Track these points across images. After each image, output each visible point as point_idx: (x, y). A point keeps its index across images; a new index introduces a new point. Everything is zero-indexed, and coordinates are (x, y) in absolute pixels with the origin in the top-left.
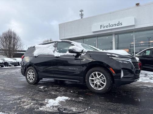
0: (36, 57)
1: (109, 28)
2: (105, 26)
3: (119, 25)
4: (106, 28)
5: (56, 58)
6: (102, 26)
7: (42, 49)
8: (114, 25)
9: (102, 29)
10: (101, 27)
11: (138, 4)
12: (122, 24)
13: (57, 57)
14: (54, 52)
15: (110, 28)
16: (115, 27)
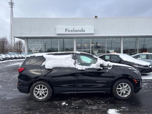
0: (49, 70)
1: (73, 33)
2: (70, 30)
3: (82, 31)
4: (71, 33)
5: (81, 72)
6: (68, 30)
7: (60, 61)
8: (78, 30)
9: (67, 33)
10: (66, 30)
11: (96, 17)
12: (84, 31)
13: (82, 70)
14: (75, 65)
15: (75, 33)
16: (79, 33)
